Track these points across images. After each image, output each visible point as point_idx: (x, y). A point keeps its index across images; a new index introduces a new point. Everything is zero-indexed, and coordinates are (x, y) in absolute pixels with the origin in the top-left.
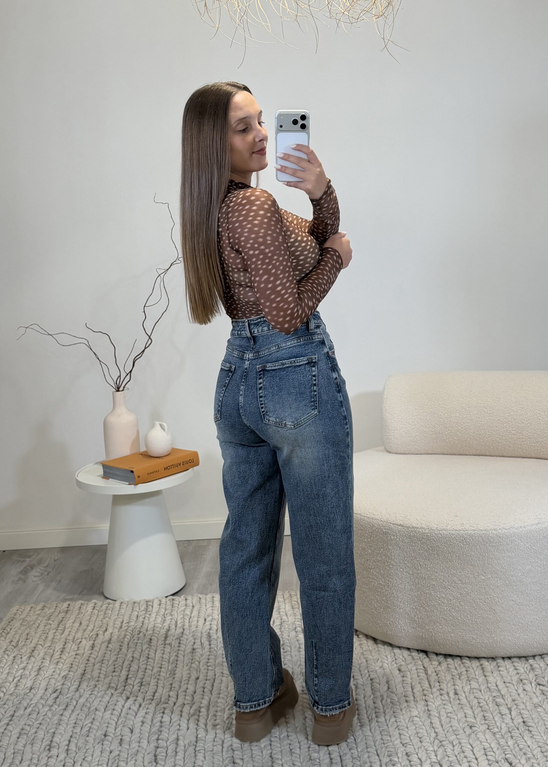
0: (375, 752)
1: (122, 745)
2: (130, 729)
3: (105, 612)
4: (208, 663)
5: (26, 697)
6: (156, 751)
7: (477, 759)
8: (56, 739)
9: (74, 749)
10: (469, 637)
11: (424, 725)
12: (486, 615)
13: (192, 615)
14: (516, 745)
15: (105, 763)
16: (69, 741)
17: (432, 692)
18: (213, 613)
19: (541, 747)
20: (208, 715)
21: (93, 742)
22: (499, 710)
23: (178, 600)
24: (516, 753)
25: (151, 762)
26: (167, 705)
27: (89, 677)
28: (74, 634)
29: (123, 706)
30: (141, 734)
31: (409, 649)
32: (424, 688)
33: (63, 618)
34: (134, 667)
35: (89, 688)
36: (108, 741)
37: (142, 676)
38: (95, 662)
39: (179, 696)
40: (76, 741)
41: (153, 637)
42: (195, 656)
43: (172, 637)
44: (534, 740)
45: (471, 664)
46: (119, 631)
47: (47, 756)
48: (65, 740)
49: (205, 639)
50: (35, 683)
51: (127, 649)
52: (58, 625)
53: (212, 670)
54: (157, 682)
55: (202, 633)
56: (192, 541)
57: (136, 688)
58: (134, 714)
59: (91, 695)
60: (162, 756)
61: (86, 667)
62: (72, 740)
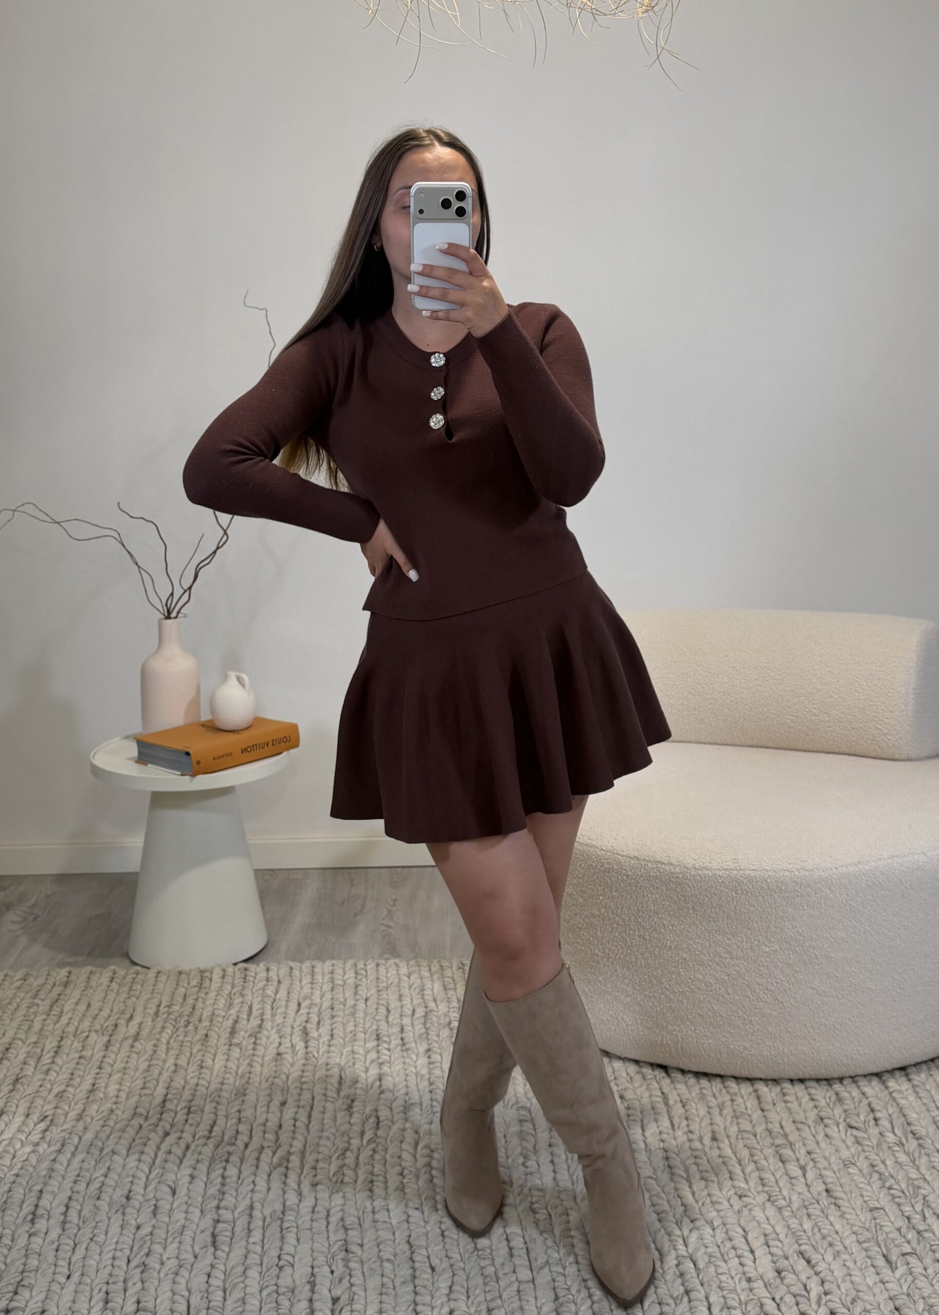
1: (158, 1216)
2: (171, 1188)
3: (131, 987)
4: (302, 1077)
6: (215, 1228)
7: (752, 1252)
8: (45, 1202)
9: (76, 1221)
10: (739, 1046)
11: (664, 1192)
12: (769, 1011)
13: (278, 997)
14: (816, 1230)
15: (126, 1246)
16: (67, 1207)
17: (674, 1135)
18: (312, 993)
19: (856, 1234)
20: (302, 1167)
21: (106, 1208)
22: (785, 1168)
23: (253, 970)
24: (817, 1242)
25: (206, 1247)
26: (231, 1149)
27: (102, 1095)
28: (76, 1024)
29: (158, 1148)
30: (190, 1198)
31: (637, 1062)
32: (661, 1128)
33: (59, 995)
34: (179, 1082)
35: (101, 1116)
36: (133, 1207)
37: (191, 1097)
38: (112, 1071)
39: (254, 1133)
40: (79, 1207)
41: (209, 1033)
42: (282, 1065)
43: (242, 1033)
44: (845, 1222)
45: (739, 1090)
46: (153, 1021)
48: (60, 1205)
49: (298, 1039)
51: (165, 1050)
52: (51, 1007)
53: (308, 1089)
54: (215, 1108)
55: (293, 1028)
56: (277, 872)
57: (181, 1116)
58: (177, 1161)
59: (103, 1126)
60: (226, 1236)
61: (96, 1079)
62: (72, 1204)
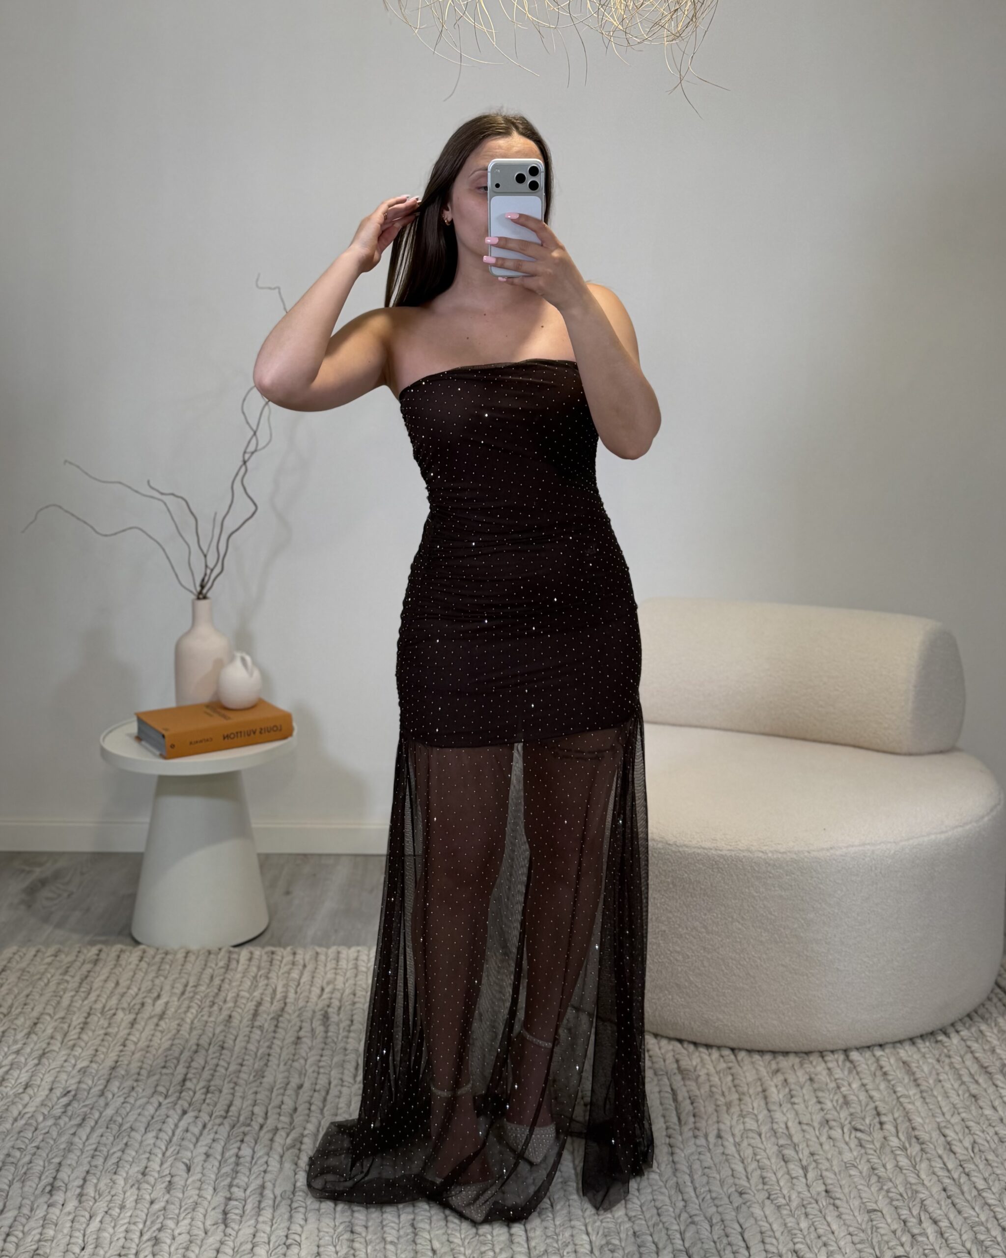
0: (583, 1228)
1: (172, 1192)
2: (186, 1165)
3: (159, 968)
4: (320, 1061)
5: (17, 1100)
6: (226, 1205)
7: (748, 1248)
8: (64, 1175)
9: (92, 1194)
13: (302, 981)
14: (812, 1229)
15: (139, 1220)
16: (85, 1180)
17: (680, 1132)
18: (335, 979)
19: (851, 1235)
21: (122, 1182)
22: (787, 1168)
24: (811, 1241)
25: (217, 1223)
26: (247, 1129)
27: (123, 1072)
28: (104, 1001)
29: (176, 1126)
30: (203, 1175)
32: (668, 1124)
33: (89, 972)
34: (199, 1061)
35: (122, 1092)
36: (148, 1183)
37: (210, 1077)
38: (135, 1049)
39: (269, 1114)
40: (95, 1181)
41: (234, 1014)
42: (300, 1049)
43: (264, 1016)
44: (841, 1222)
46: (179, 1000)
47: (46, 1202)
48: (77, 1178)
49: (319, 1022)
50: (34, 1078)
51: (188, 1030)
52: (81, 983)
53: (325, 1073)
54: (233, 1088)
55: (314, 1012)
56: (309, 856)
57: (199, 1096)
58: (194, 1140)
59: (123, 1103)
60: (236, 1214)
61: (119, 1056)
62: (89, 1177)
